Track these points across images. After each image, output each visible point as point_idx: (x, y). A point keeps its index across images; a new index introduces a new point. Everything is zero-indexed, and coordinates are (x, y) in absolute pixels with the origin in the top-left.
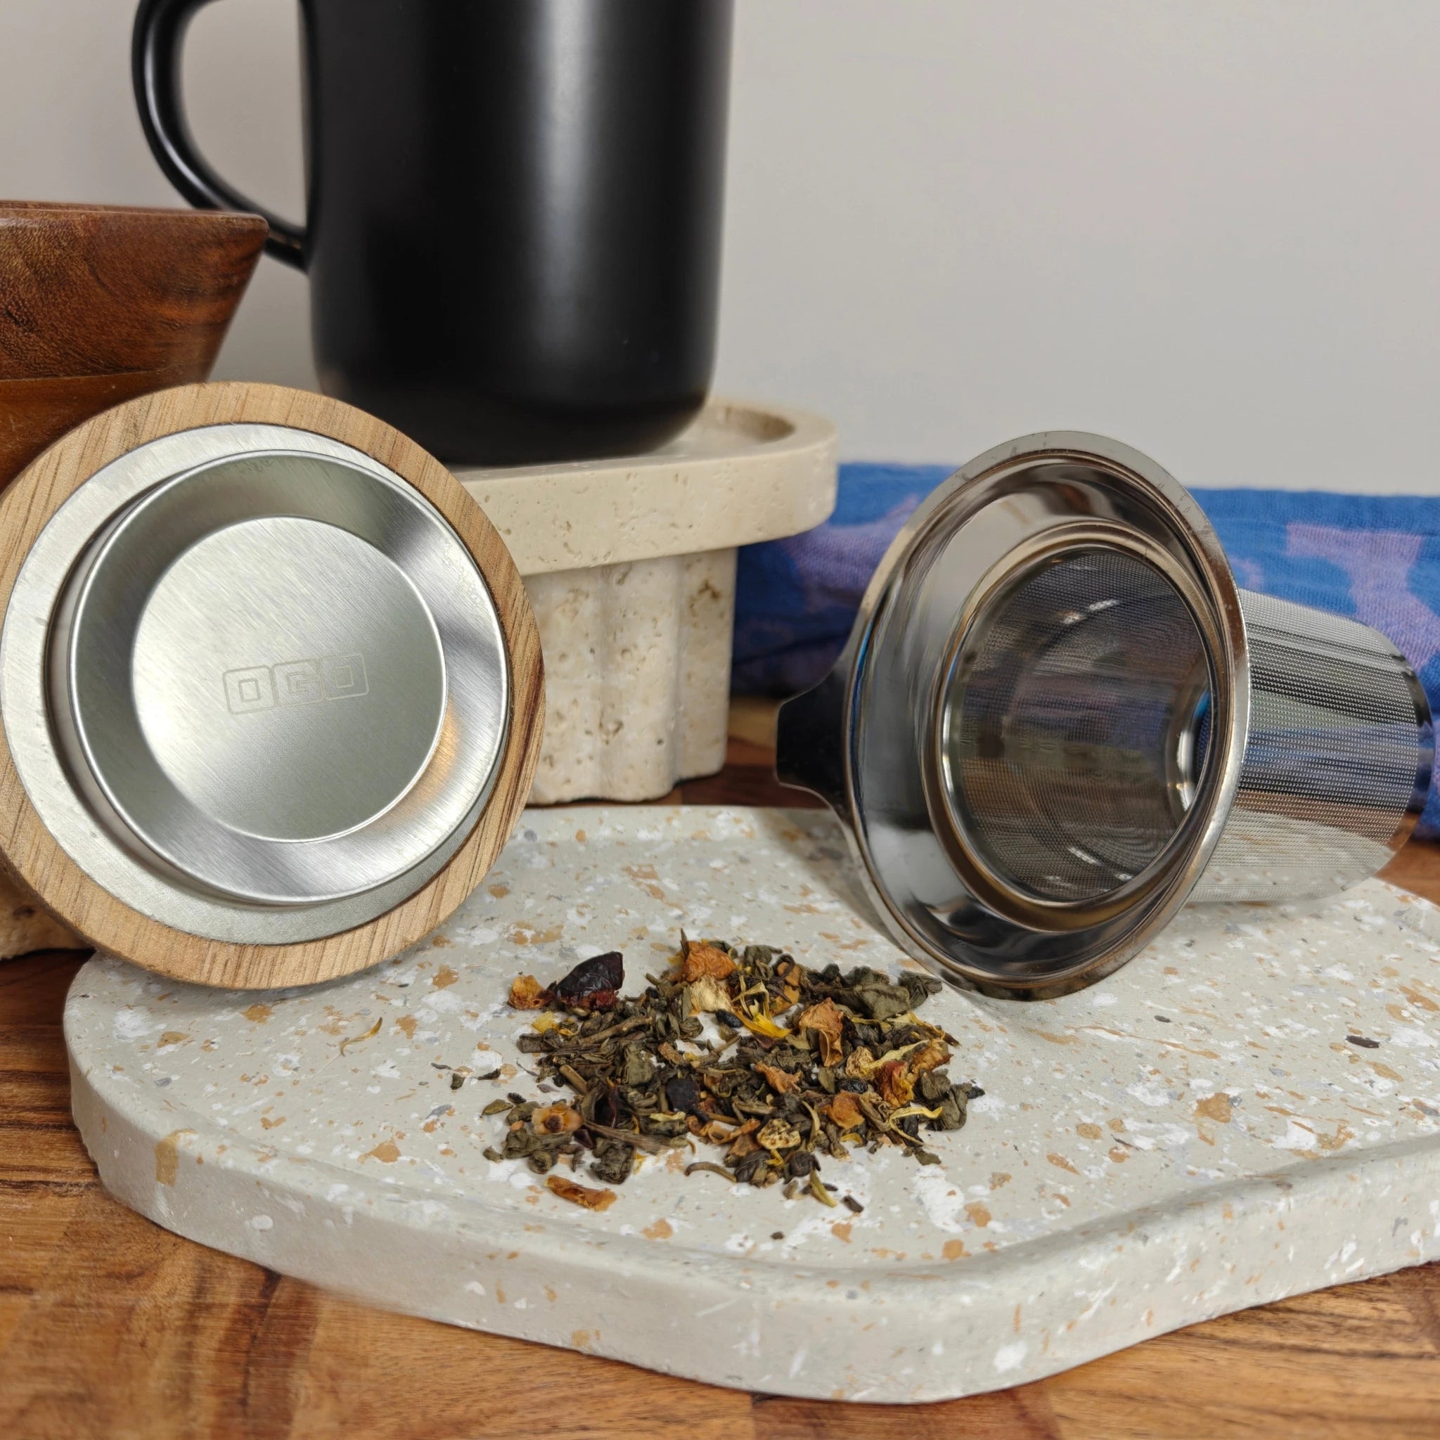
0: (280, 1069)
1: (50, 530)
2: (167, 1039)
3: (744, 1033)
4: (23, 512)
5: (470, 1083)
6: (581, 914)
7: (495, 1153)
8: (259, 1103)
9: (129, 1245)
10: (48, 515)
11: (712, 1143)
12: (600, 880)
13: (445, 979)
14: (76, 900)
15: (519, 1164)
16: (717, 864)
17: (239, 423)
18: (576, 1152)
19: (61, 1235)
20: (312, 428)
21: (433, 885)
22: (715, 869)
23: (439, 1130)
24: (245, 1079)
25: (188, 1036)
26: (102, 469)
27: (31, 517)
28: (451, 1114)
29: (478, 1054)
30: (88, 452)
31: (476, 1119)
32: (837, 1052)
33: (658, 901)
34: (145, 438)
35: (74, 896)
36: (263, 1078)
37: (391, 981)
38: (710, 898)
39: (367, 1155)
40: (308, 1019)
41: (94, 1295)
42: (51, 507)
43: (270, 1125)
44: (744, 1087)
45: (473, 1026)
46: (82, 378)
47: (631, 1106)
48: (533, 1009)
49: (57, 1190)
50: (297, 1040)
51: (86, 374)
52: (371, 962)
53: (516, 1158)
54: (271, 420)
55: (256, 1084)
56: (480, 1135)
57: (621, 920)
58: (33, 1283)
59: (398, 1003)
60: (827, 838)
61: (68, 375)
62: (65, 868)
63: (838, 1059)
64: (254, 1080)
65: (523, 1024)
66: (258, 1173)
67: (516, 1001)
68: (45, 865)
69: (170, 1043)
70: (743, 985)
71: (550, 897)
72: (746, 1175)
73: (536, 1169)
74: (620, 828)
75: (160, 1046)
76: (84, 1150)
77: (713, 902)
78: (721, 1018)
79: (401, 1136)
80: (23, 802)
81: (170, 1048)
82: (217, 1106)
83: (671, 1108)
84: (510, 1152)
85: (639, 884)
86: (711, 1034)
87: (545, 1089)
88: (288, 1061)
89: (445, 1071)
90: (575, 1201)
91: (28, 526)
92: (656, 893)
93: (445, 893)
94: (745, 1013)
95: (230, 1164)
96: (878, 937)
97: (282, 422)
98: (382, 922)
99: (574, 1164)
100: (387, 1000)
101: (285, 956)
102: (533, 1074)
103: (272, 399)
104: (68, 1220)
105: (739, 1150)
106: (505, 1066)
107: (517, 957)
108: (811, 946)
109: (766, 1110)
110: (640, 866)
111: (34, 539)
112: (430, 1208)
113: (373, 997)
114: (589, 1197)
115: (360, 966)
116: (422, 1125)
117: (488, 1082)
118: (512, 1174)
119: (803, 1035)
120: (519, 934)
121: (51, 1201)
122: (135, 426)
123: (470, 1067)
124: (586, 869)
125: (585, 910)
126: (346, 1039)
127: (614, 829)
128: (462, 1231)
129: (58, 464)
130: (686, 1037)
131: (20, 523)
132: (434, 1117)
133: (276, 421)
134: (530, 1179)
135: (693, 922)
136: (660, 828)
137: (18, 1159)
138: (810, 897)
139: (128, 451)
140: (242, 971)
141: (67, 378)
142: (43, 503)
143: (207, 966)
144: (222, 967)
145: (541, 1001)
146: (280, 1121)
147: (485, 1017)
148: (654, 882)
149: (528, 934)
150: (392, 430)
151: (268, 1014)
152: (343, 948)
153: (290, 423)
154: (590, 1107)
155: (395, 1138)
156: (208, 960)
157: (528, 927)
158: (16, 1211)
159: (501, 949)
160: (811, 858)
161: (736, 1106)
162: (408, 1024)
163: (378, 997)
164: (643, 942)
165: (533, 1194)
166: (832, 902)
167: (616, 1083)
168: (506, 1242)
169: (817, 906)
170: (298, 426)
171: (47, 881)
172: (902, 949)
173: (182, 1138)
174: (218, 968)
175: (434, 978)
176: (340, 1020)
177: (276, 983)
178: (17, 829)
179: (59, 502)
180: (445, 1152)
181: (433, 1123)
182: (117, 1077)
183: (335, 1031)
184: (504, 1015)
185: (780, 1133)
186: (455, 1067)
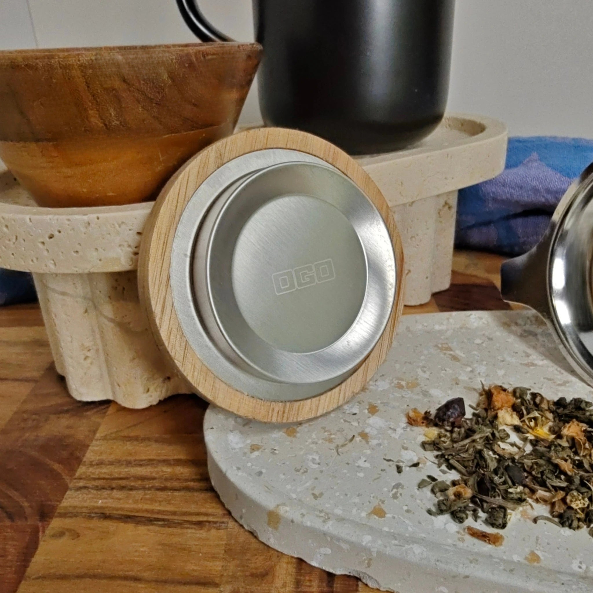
0: (311, 464)
1: (187, 210)
2: (254, 448)
3: (531, 437)
4: (175, 202)
5: (406, 469)
6: (425, 372)
7: (434, 512)
8: (308, 484)
9: (256, 557)
10: (186, 203)
11: (540, 502)
12: (425, 352)
13: (373, 410)
14: (212, 389)
15: (446, 517)
16: (478, 341)
17: (266, 149)
18: (475, 511)
19: (223, 552)
20: (298, 149)
21: (363, 365)
22: (478, 344)
23: (400, 497)
24: (297, 470)
25: (263, 446)
26: (207, 178)
27: (178, 205)
28: (403, 488)
29: (403, 452)
30: (201, 170)
31: (416, 490)
32: (587, 449)
33: (457, 363)
34: (225, 161)
35: (211, 387)
36: (305, 470)
37: (348, 412)
38: (482, 361)
39: (370, 514)
40: (316, 434)
41: (248, 587)
42: (187, 199)
43: (317, 497)
44: (547, 471)
45: (396, 436)
46: (192, 132)
47: (495, 484)
48: (422, 426)
49: (215, 525)
50: (314, 447)
51: (193, 130)
52: (340, 404)
53: (445, 514)
54: (280, 146)
55: (303, 473)
56: (421, 500)
57: (444, 374)
58: (217, 580)
59: (355, 424)
60: (525, 325)
61: (186, 131)
62: (206, 375)
63: (586, 452)
64: (302, 471)
65: (420, 434)
66: (324, 529)
67: (411, 422)
68: (198, 373)
69: (255, 451)
70: (525, 412)
71: (406, 363)
72: (567, 524)
73: (457, 521)
74: (425, 324)
75: (251, 453)
76: (222, 504)
77: (485, 363)
78: (517, 429)
79: (383, 502)
80: (186, 345)
81: (256, 453)
82: (288, 487)
83: (514, 484)
84: (441, 512)
85: (445, 354)
86: (514, 437)
87: (444, 472)
88: (313, 459)
89: (391, 463)
90: (485, 541)
91: (177, 210)
92: (455, 358)
93: (369, 368)
94: (528, 426)
95: (309, 524)
96: (574, 379)
97: (284, 147)
98: (343, 385)
99: (476, 517)
100: (350, 422)
101: (303, 405)
102: (435, 463)
103: (279, 136)
104: (224, 543)
105: (560, 509)
106: (419, 459)
107: (403, 397)
108: (543, 385)
109: (564, 484)
110: (442, 344)
111: (181, 215)
112: (417, 549)
113: (342, 421)
114: (492, 539)
115: (335, 406)
116: (391, 495)
117: (414, 469)
118: (446, 524)
119: (565, 439)
120: (399, 383)
121: (213, 532)
122: (220, 155)
123: (402, 460)
124: (417, 347)
125: (425, 369)
126: (338, 446)
127: (423, 325)
128: (438, 563)
129: (188, 177)
130: (502, 439)
131: (174, 208)
132: (395, 490)
133: (282, 146)
134: (455, 527)
135: (479, 373)
136: (444, 323)
137: (193, 508)
138: (531, 358)
139: (218, 168)
140: (285, 415)
141: (185, 133)
142: (183, 197)
143: (270, 414)
144: (276, 414)
145: (425, 421)
146: (321, 494)
147: (400, 431)
148: (451, 352)
149: (403, 383)
150: (333, 146)
151: (296, 432)
152: (327, 399)
153: (288, 147)
154: (474, 484)
155: (380, 503)
156: (270, 412)
157: (402, 380)
158: (199, 539)
159: (393, 392)
160: (521, 336)
161: (549, 482)
162: (364, 436)
163: (345, 421)
164: (459, 386)
165: (460, 536)
166: (543, 360)
167: (484, 471)
168: (462, 570)
169: (536, 362)
170: (291, 148)
171: (199, 382)
172: (589, 385)
173: (281, 509)
174: (275, 414)
175: (368, 409)
176: (331, 434)
177: (300, 419)
178: (185, 358)
179: (190, 196)
180: (408, 511)
181: (396, 493)
182: (240, 473)
183: (330, 441)
184: (408, 429)
185: (580, 500)
186: (395, 460)
